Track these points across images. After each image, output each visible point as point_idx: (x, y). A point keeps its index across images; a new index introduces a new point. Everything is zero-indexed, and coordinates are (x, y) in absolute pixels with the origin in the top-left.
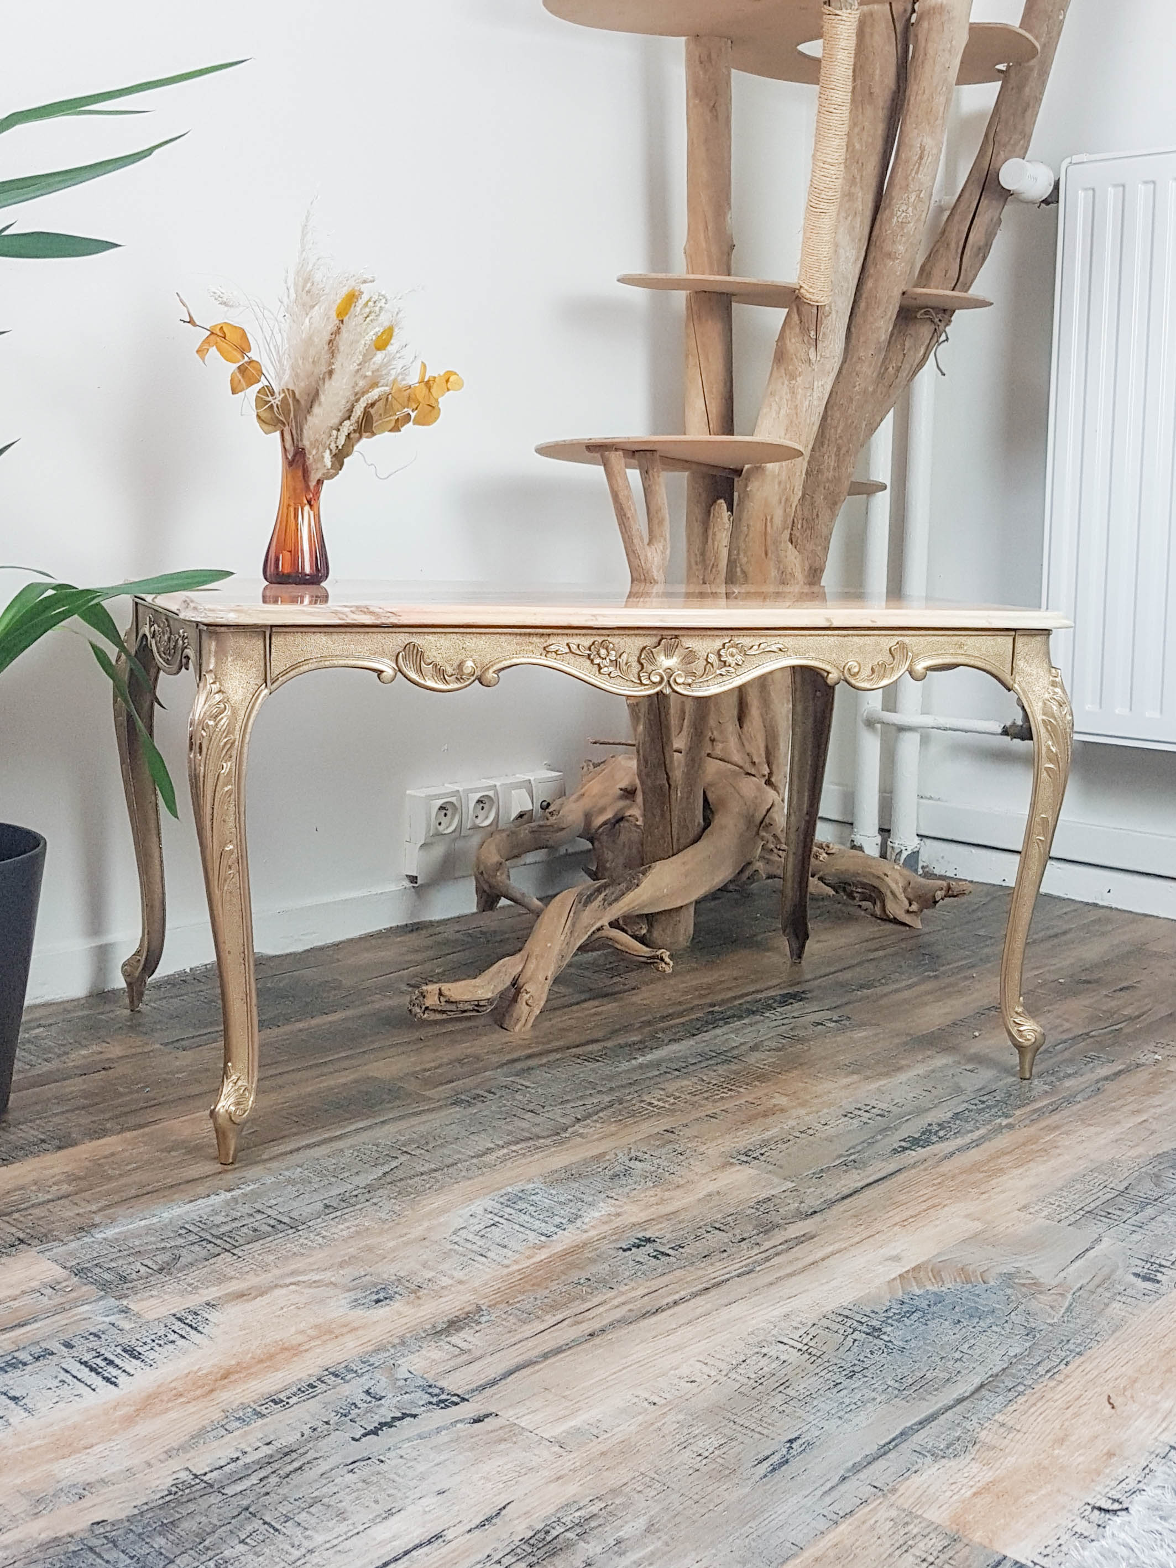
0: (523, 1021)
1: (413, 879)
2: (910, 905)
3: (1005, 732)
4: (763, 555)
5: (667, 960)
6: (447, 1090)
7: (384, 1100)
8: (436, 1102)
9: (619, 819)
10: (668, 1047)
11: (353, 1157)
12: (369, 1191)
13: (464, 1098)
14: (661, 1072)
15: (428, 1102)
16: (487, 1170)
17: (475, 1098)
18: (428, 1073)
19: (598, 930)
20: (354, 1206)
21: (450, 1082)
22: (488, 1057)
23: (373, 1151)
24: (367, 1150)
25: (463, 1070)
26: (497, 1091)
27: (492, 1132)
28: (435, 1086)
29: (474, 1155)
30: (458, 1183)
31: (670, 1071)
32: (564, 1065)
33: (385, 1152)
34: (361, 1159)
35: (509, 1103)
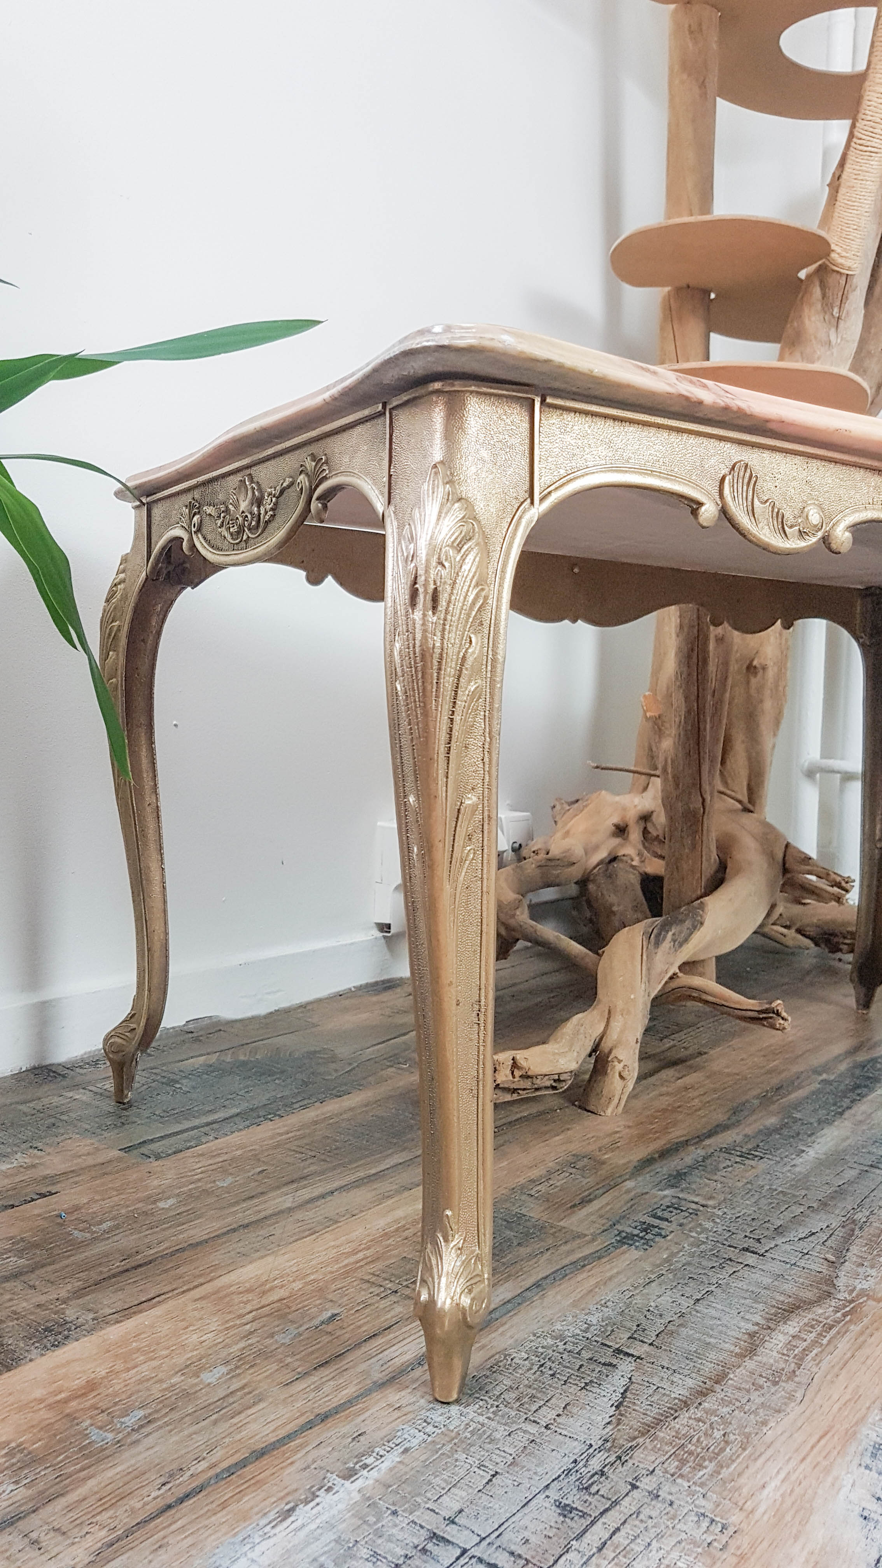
0: (616, 1101)
1: (385, 928)
5: (783, 1013)
6: (593, 1218)
7: (509, 1239)
8: (593, 1240)
9: (614, 859)
10: (825, 1131)
11: (535, 1368)
12: (619, 1458)
13: (629, 1230)
14: (858, 1171)
15: (578, 1241)
16: (790, 1386)
17: (645, 1230)
18: (543, 1188)
19: (671, 978)
20: (616, 1503)
21: (585, 1201)
22: (606, 1156)
23: (561, 1351)
24: (550, 1352)
25: (588, 1180)
26: (666, 1215)
27: (724, 1296)
28: (569, 1211)
29: (737, 1350)
30: (764, 1423)
31: (866, 1168)
32: (722, 1166)
33: (583, 1352)
34: (551, 1372)
35: (702, 1237)
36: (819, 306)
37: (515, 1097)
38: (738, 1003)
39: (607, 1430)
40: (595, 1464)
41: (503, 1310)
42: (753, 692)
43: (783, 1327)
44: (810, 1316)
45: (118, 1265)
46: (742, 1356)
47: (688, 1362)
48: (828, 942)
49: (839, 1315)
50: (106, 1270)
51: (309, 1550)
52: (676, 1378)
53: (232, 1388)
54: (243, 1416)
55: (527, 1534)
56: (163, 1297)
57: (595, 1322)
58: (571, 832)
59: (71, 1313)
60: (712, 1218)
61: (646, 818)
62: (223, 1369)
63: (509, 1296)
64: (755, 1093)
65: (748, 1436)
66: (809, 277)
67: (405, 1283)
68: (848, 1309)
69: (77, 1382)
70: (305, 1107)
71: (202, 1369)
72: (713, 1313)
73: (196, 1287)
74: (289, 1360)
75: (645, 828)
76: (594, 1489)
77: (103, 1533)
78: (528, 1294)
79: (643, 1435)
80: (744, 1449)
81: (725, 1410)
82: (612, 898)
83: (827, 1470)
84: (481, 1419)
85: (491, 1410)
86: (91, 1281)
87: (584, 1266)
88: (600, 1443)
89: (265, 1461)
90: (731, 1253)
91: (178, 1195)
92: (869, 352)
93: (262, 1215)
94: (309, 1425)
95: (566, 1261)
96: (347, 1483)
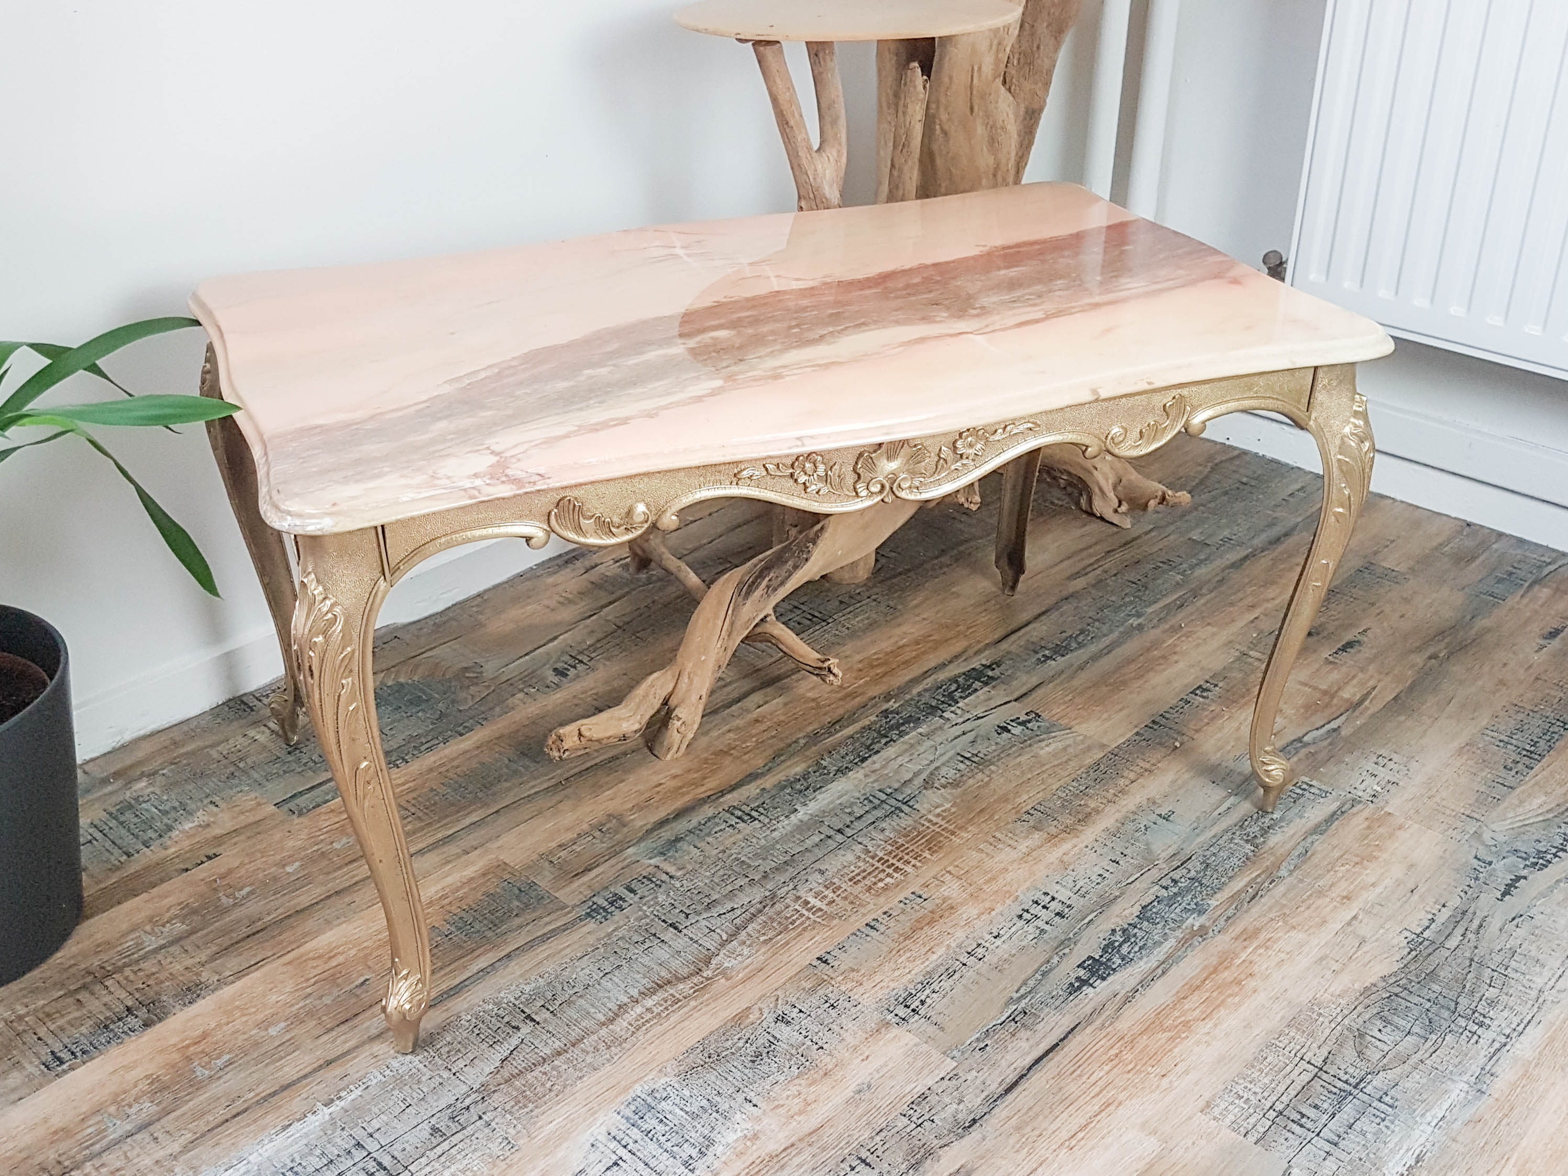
0: (675, 748)
2: (1120, 505)
4: (969, 113)
5: (835, 670)
6: (583, 887)
7: (512, 910)
8: (569, 912)
10: (833, 784)
11: (471, 1028)
12: (483, 1098)
13: (601, 901)
14: (822, 837)
15: (559, 912)
16: (616, 1050)
17: (613, 902)
18: (564, 853)
19: (762, 620)
20: (464, 1128)
21: (587, 870)
22: (633, 816)
23: (494, 1015)
24: (486, 1015)
25: (604, 845)
26: (638, 886)
27: (627, 970)
28: (570, 880)
29: (603, 1019)
30: (582, 1077)
31: (832, 833)
32: (716, 829)
33: (506, 1016)
34: (478, 1032)
35: (650, 910)
38: (801, 656)
39: (487, 1078)
40: (467, 1102)
43: (646, 1001)
44: (671, 991)
45: (245, 931)
46: (603, 1024)
47: (566, 1028)
49: (692, 990)
50: (234, 936)
51: (290, 1150)
52: (551, 1040)
53: (284, 1039)
54: (283, 1061)
55: (406, 1145)
56: (264, 961)
57: (527, 991)
59: (205, 976)
60: (669, 890)
62: (284, 1024)
63: (484, 965)
64: (812, 728)
65: (566, 1086)
68: (702, 985)
69: (197, 1032)
70: (430, 749)
71: (270, 1024)
72: (609, 985)
73: (288, 952)
74: (325, 1017)
76: (456, 1119)
77: (190, 1135)
78: (497, 964)
79: (506, 1082)
80: (557, 1096)
81: (564, 1067)
83: (595, 1113)
84: (420, 1065)
85: (429, 1059)
86: (225, 945)
87: (549, 938)
88: (479, 1086)
89: (285, 1093)
90: (660, 928)
91: (302, 858)
94: (320, 1068)
95: (538, 934)
96: (325, 1109)
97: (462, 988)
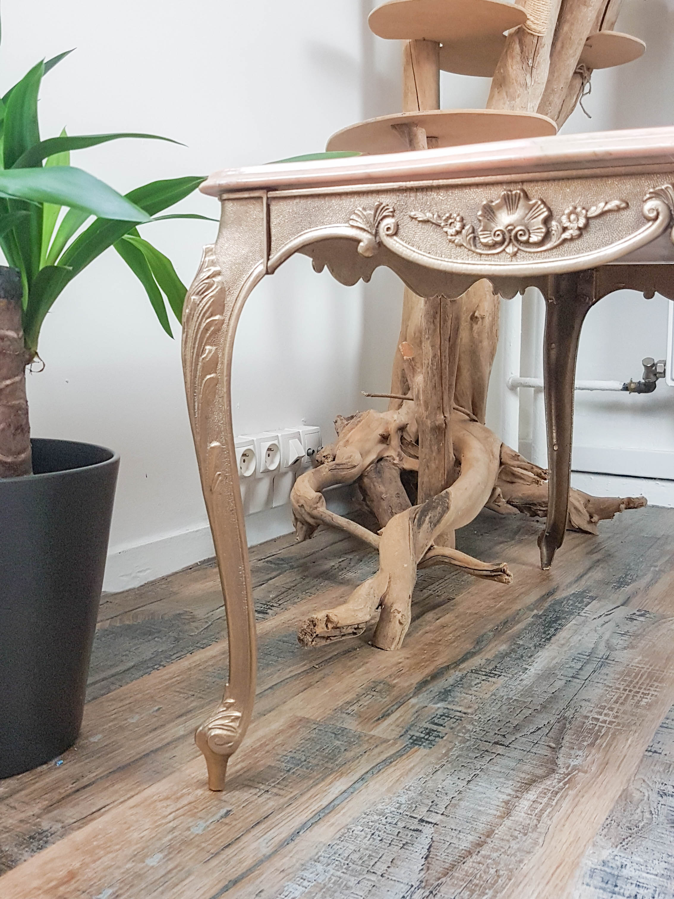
0: (397, 639)
2: (591, 517)
3: (626, 388)
5: (508, 572)
6: (393, 727)
7: (338, 747)
8: (395, 743)
9: (380, 459)
10: (540, 653)
11: (369, 836)
12: (431, 892)
13: (418, 734)
14: (564, 681)
15: (385, 745)
16: (535, 835)
17: (428, 734)
18: (355, 707)
19: (430, 549)
21: (386, 716)
22: (395, 682)
23: (384, 823)
24: (377, 824)
25: (386, 699)
26: (441, 722)
27: (486, 777)
28: (375, 724)
29: (498, 814)
30: (521, 861)
31: (569, 679)
32: (473, 683)
33: (399, 823)
34: (380, 838)
35: (467, 736)
36: (518, 58)
37: (329, 642)
38: (476, 565)
39: (421, 874)
41: (342, 798)
42: (475, 335)
43: (526, 796)
44: (543, 787)
45: (71, 787)
46: (502, 817)
47: (468, 824)
48: (529, 509)
49: (561, 784)
50: (63, 791)
52: (461, 836)
53: (169, 868)
54: (179, 887)
56: (107, 808)
57: (404, 802)
58: (350, 441)
59: (45, 825)
60: (471, 722)
61: (402, 429)
62: (161, 855)
63: (344, 788)
64: (489, 627)
65: (511, 871)
66: (511, 35)
67: (273, 785)
68: (566, 780)
69: (61, 873)
70: (180, 658)
71: (146, 856)
72: (481, 790)
73: (129, 798)
74: (203, 845)
75: (402, 436)
78: (357, 785)
79: (445, 875)
80: (510, 880)
81: (495, 855)
82: (381, 488)
83: (563, 889)
84: (339, 873)
85: (344, 867)
86: (54, 800)
87: (391, 763)
88: (418, 883)
90: (488, 746)
91: (103, 731)
92: (553, 90)
93: (166, 741)
94: (226, 889)
95: (379, 761)
97: (334, 807)
